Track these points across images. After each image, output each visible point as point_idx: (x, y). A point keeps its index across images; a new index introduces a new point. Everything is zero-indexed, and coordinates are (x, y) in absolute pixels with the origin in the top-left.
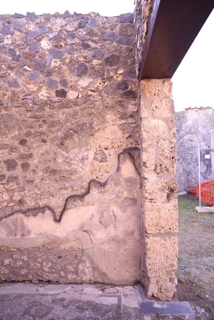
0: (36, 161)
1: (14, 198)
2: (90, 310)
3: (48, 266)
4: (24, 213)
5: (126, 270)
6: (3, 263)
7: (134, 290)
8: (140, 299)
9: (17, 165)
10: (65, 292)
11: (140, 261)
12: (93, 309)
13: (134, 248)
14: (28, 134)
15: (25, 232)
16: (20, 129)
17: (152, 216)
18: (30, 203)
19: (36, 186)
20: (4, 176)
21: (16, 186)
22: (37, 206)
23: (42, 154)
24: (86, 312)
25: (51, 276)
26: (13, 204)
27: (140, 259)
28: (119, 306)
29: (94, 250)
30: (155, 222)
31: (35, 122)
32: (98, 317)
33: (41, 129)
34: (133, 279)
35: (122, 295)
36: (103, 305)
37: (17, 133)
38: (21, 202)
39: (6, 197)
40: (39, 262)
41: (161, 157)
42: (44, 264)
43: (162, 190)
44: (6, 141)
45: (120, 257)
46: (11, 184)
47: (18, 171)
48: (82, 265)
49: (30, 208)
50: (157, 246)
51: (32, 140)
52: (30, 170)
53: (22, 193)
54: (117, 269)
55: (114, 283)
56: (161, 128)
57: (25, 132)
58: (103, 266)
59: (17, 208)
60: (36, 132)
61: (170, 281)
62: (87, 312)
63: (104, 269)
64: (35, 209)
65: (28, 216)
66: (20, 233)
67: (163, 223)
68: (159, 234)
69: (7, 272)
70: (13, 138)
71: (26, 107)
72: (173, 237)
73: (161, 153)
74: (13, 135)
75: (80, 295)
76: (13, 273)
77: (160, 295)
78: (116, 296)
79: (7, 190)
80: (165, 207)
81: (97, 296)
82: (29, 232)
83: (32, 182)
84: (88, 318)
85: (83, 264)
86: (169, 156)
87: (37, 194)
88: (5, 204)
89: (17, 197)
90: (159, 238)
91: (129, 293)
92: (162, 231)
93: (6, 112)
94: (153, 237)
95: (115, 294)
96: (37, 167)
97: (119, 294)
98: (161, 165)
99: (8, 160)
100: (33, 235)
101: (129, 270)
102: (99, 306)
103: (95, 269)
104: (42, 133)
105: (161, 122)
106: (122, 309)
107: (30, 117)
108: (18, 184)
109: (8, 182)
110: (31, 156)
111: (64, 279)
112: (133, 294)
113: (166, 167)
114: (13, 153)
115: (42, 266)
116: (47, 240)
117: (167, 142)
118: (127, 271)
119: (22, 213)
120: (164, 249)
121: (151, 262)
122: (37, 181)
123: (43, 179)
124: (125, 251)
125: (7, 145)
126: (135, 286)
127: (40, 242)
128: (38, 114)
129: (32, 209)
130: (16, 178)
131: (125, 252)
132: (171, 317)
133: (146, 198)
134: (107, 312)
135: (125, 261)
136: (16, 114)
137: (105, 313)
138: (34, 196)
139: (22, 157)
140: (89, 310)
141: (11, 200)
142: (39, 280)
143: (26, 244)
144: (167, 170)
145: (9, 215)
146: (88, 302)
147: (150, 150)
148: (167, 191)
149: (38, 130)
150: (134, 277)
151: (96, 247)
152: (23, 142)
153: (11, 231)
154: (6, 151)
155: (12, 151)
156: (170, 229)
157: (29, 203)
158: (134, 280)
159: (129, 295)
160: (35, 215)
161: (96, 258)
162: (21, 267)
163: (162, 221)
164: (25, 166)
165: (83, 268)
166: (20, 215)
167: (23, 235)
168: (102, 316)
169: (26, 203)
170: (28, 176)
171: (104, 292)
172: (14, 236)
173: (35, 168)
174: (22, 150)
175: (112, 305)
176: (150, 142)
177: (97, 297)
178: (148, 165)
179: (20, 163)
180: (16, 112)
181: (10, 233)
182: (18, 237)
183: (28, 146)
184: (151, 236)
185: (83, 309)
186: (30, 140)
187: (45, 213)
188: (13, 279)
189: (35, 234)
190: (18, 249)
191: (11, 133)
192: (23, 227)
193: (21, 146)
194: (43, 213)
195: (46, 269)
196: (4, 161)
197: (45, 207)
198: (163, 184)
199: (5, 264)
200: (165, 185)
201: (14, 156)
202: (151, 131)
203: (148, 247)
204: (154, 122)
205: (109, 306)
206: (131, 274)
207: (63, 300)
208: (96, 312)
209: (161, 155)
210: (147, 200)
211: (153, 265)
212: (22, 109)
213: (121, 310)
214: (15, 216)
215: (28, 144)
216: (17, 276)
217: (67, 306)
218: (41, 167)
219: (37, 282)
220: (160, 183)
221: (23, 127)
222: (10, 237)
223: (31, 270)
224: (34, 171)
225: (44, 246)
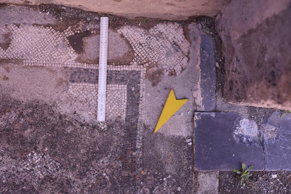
2: (44, 148)
7: (185, 46)
12: (53, 146)
24: (31, 157)
28: (130, 131)
32: (70, 176)
34: (188, 15)
35: (143, 71)
36: (82, 125)
62: (37, 158)
78: (122, 81)
84: (43, 183)
95: (119, 68)
97: (134, 67)
102: (69, 130)
106: (138, 146)
112: (178, 68)
126: (191, 26)
132: (274, 176)
134: (93, 158)
137: (89, 161)
140: (40, 148)
146: (34, 107)
159: (166, 74)
175: (109, 127)
185: (23, 141)
205: (101, 131)
208: (63, 155)
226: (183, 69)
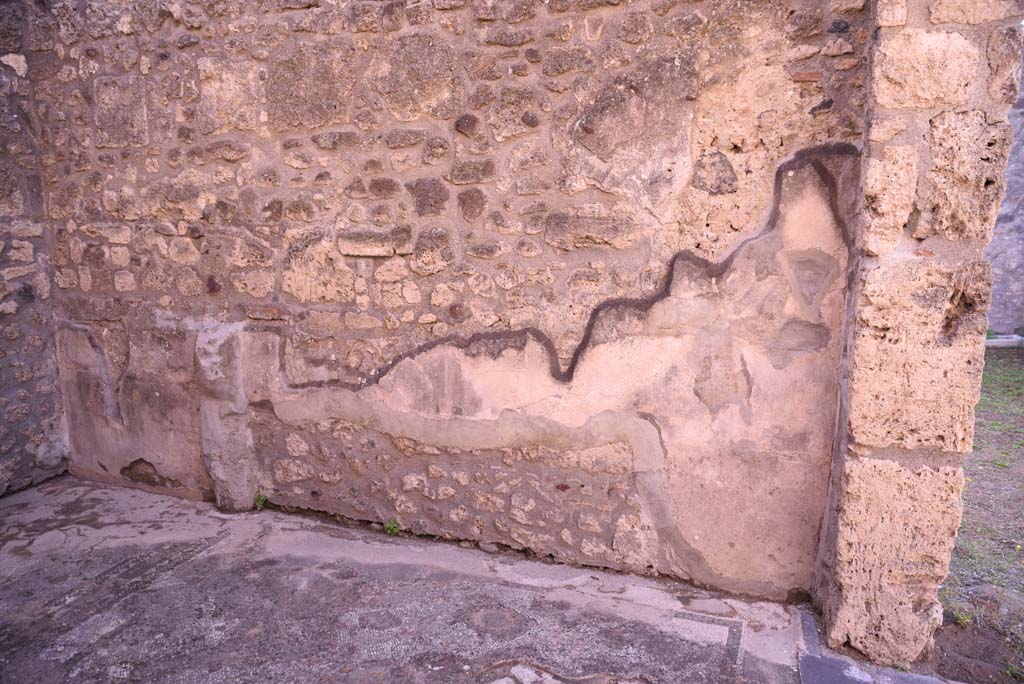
0: (503, 187)
1: (436, 300)
2: (641, 645)
3: (527, 508)
4: (464, 344)
5: (768, 552)
6: (402, 484)
7: (786, 616)
8: (803, 646)
9: (446, 198)
10: (570, 587)
11: (819, 533)
12: (649, 646)
13: (803, 488)
14: (482, 99)
15: (465, 404)
16: (455, 82)
17: (877, 387)
18: (483, 318)
19: (502, 266)
20: (407, 231)
21: (441, 264)
22: (502, 327)
23: (524, 163)
24: (627, 649)
25: (533, 539)
26: (431, 317)
27: (817, 524)
28: (731, 652)
29: (669, 477)
30: (888, 407)
31: (504, 57)
32: (664, 667)
33: (521, 83)
34: (787, 586)
35: (745, 623)
36: (682, 640)
37: (446, 95)
38: (455, 312)
39: (412, 294)
40: (500, 494)
41: (939, 179)
42: (516, 501)
43: (929, 299)
44: (415, 122)
45: (752, 511)
46: (427, 256)
47: (449, 217)
48: (627, 517)
49: (482, 331)
50: (884, 492)
51: (492, 119)
52: (485, 214)
53: (460, 286)
54: (738, 546)
55: (723, 585)
56: (953, 65)
57: (472, 91)
58: (694, 530)
59: (441, 329)
60: (506, 91)
61: (915, 610)
62: (632, 650)
63: (694, 540)
64: (496, 336)
65: (473, 356)
66: (449, 403)
67: (916, 415)
68: (898, 451)
69: (413, 509)
70: (435, 111)
71: (476, 10)
72: (949, 469)
73: (940, 162)
74: (434, 103)
75: (614, 602)
76: (429, 514)
77: (872, 646)
78: (724, 624)
79: (417, 275)
80: (932, 360)
81: (665, 612)
82: (476, 404)
83: (490, 251)
85: (630, 516)
86: (972, 177)
87: (502, 290)
88: (410, 316)
89: (444, 297)
90: (896, 465)
91: (768, 623)
92: (910, 442)
93: (414, 30)
94: (872, 457)
95: (721, 618)
96: (506, 206)
97: (736, 619)
98: (935, 209)
99: (420, 182)
100: (485, 414)
101: (777, 554)
102: (668, 640)
103: (668, 534)
104: (525, 95)
105: (958, 42)
106: (739, 662)
107: (489, 43)
108: (448, 257)
109: (419, 249)
110: (488, 168)
111: (569, 552)
112: (780, 627)
113: (953, 217)
114: (434, 161)
115: (509, 507)
116: (529, 434)
117: (975, 119)
118: (770, 556)
119: (458, 346)
120: (908, 504)
121: (854, 539)
122: (505, 250)
123: (522, 244)
124: (771, 494)
125: (418, 134)
126: (791, 608)
127: (506, 436)
128: (511, 29)
129: (487, 336)
130: (443, 237)
131: (770, 497)
133: (865, 323)
134: (690, 661)
135: (766, 524)
136: (443, 34)
137: (685, 662)
138: (495, 295)
139: (461, 172)
140: (637, 645)
141: (427, 304)
142: (499, 544)
143: (465, 436)
144: (959, 228)
145: (421, 350)
146: (636, 624)
147: (901, 152)
148: (948, 305)
149: (512, 85)
150: (792, 579)
151: (679, 470)
152: (464, 125)
153: (426, 397)
154: (414, 153)
155: (432, 155)
156: (941, 438)
157: (478, 315)
158: (789, 588)
159: (768, 628)
160: (495, 355)
161: (672, 501)
162: (451, 502)
163: (912, 407)
164: (470, 202)
165: (629, 528)
166: (452, 352)
167: (458, 411)
168: (676, 669)
169: (470, 316)
170: (477, 233)
171: (689, 607)
172: (432, 410)
173: (500, 209)
174: (463, 149)
175: (709, 646)
176: (900, 123)
177: (665, 616)
178: (884, 207)
179: (454, 191)
180: (445, 26)
181: (423, 402)
182: (445, 414)
183: (481, 138)
184: (868, 453)
185: (621, 639)
186: (486, 118)
187: (527, 349)
188: (428, 531)
189: (493, 411)
190: (444, 450)
191: (428, 97)
192: (459, 386)
193: (459, 138)
194: (520, 348)
195: (520, 516)
196: (409, 187)
197: (524, 332)
198: (935, 278)
199: (407, 487)
200: (944, 282)
201: (438, 168)
202: (911, 79)
203: (851, 488)
204: (931, 42)
205: (700, 647)
206: (783, 567)
207: (564, 606)
208: (659, 654)
209: (938, 170)
210: (866, 332)
211: (862, 548)
212: (464, 15)
213: (735, 663)
214: (436, 353)
215: (481, 129)
216: (440, 524)
217: (575, 624)
218: (519, 204)
219: (494, 548)
220: (922, 273)
221: (464, 74)
222: (423, 414)
223: (476, 512)
224: (496, 218)
225: (517, 449)
226: (784, 628)
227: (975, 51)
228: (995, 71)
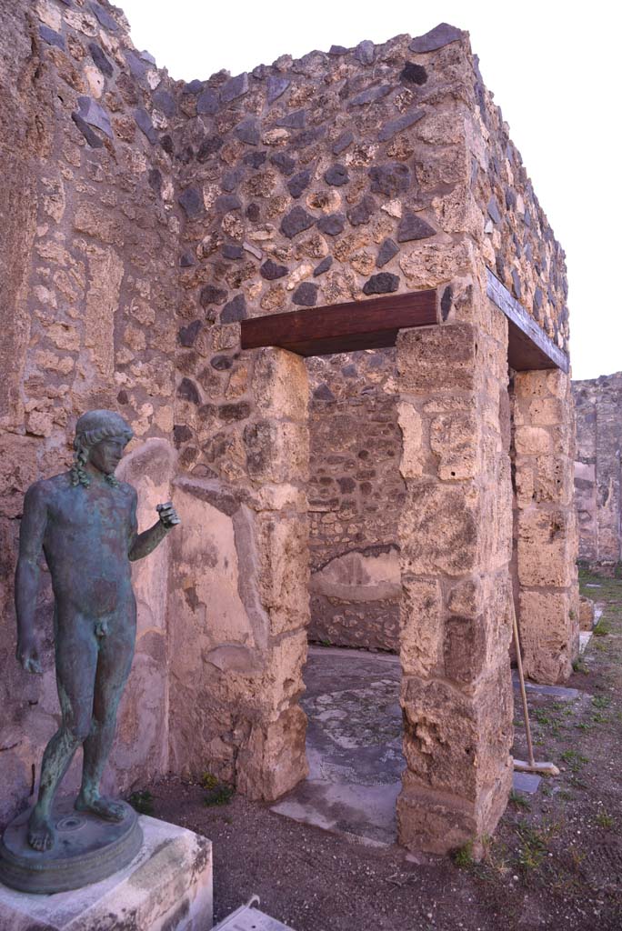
0: (379, 482)
1: (350, 531)
3: (391, 629)
4: (362, 551)
6: (332, 620)
9: (355, 486)
14: (370, 444)
15: (363, 578)
16: (359, 436)
17: (527, 561)
18: (371, 539)
19: (379, 516)
20: (337, 500)
21: (352, 515)
22: (380, 543)
23: (388, 472)
25: (394, 644)
26: (347, 539)
30: (532, 569)
31: (379, 426)
33: (386, 437)
37: (355, 442)
38: (358, 537)
39: (339, 529)
40: (379, 623)
41: (541, 480)
42: (386, 625)
43: (543, 526)
44: (340, 452)
46: (346, 512)
47: (356, 495)
49: (371, 545)
50: (535, 605)
51: (375, 453)
52: (372, 493)
53: (361, 525)
56: (541, 439)
57: (366, 441)
59: (352, 545)
60: (380, 441)
61: (553, 657)
64: (377, 547)
65: (367, 557)
66: (355, 579)
67: (543, 572)
68: (537, 588)
69: (337, 633)
70: (349, 448)
71: (367, 406)
72: (558, 594)
73: (540, 474)
74: (349, 445)
76: (344, 635)
77: (538, 676)
79: (341, 520)
80: (546, 549)
82: (368, 579)
83: (374, 509)
86: (552, 479)
87: (379, 527)
88: (337, 539)
89: (353, 530)
90: (538, 593)
92: (542, 584)
93: (340, 413)
94: (529, 590)
96: (381, 490)
98: (541, 491)
99: (343, 479)
100: (372, 584)
104: (388, 443)
105: (542, 431)
107: (373, 420)
108: (355, 512)
109: (342, 509)
110: (373, 474)
113: (548, 494)
114: (349, 470)
115: (383, 628)
116: (391, 591)
117: (551, 458)
119: (360, 552)
120: (544, 610)
121: (525, 627)
122: (380, 509)
123: (388, 506)
125: (342, 458)
127: (381, 594)
128: (382, 415)
129: (373, 547)
130: (353, 504)
133: (520, 536)
136: (353, 416)
138: (376, 529)
139: (361, 475)
141: (346, 533)
142: (378, 649)
143: (361, 595)
144: (551, 498)
145: (342, 554)
147: (526, 470)
148: (550, 528)
149: (383, 438)
152: (362, 455)
153: (344, 576)
154: (340, 466)
155: (349, 467)
156: (553, 581)
157: (369, 538)
160: (376, 556)
162: (355, 628)
163: (541, 569)
164: (365, 488)
166: (357, 555)
167: (360, 582)
169: (366, 538)
170: (369, 502)
172: (348, 582)
173: (378, 491)
174: (361, 465)
176: (526, 460)
178: (522, 491)
179: (358, 483)
180: (354, 413)
181: (343, 578)
182: (353, 584)
183: (370, 460)
184: (526, 589)
186: (372, 452)
187: (391, 553)
188: (344, 643)
189: (376, 582)
190: (353, 602)
191: (347, 442)
192: (360, 571)
193: (360, 460)
194: (388, 553)
195: (388, 633)
196: (337, 481)
197: (389, 545)
198: (544, 517)
199: (335, 621)
200: (547, 519)
201: (351, 473)
202: (527, 444)
204: (533, 431)
209: (541, 477)
210: (520, 539)
212: (362, 409)
214: (349, 556)
215: (369, 457)
216: (350, 640)
218: (387, 489)
219: (376, 650)
220: (539, 515)
221: (362, 433)
222: (343, 584)
223: (368, 632)
224: (377, 495)
225: (386, 600)
227: (548, 435)
228: (555, 442)
